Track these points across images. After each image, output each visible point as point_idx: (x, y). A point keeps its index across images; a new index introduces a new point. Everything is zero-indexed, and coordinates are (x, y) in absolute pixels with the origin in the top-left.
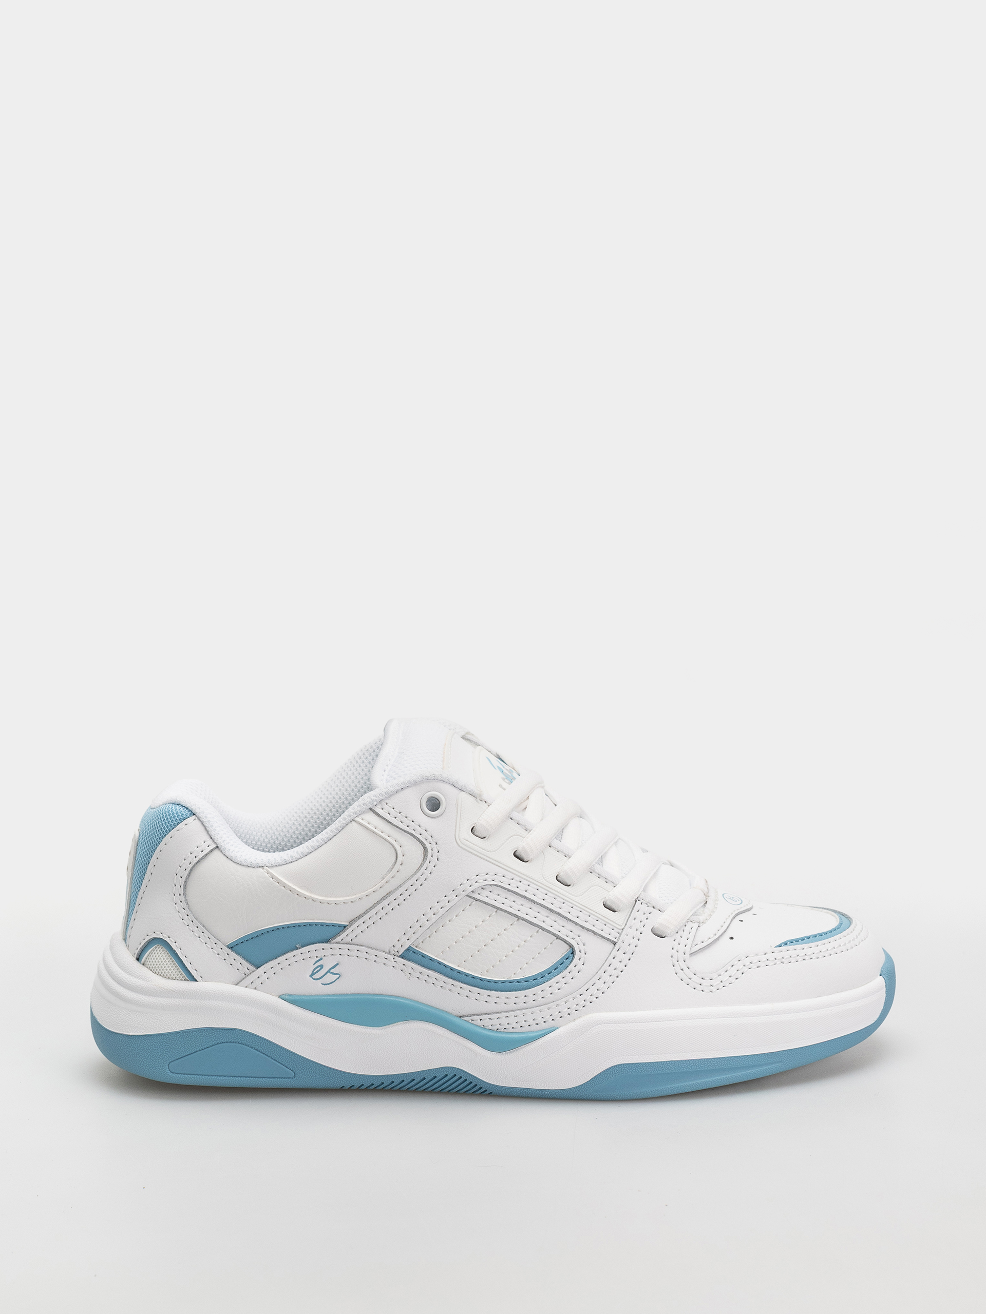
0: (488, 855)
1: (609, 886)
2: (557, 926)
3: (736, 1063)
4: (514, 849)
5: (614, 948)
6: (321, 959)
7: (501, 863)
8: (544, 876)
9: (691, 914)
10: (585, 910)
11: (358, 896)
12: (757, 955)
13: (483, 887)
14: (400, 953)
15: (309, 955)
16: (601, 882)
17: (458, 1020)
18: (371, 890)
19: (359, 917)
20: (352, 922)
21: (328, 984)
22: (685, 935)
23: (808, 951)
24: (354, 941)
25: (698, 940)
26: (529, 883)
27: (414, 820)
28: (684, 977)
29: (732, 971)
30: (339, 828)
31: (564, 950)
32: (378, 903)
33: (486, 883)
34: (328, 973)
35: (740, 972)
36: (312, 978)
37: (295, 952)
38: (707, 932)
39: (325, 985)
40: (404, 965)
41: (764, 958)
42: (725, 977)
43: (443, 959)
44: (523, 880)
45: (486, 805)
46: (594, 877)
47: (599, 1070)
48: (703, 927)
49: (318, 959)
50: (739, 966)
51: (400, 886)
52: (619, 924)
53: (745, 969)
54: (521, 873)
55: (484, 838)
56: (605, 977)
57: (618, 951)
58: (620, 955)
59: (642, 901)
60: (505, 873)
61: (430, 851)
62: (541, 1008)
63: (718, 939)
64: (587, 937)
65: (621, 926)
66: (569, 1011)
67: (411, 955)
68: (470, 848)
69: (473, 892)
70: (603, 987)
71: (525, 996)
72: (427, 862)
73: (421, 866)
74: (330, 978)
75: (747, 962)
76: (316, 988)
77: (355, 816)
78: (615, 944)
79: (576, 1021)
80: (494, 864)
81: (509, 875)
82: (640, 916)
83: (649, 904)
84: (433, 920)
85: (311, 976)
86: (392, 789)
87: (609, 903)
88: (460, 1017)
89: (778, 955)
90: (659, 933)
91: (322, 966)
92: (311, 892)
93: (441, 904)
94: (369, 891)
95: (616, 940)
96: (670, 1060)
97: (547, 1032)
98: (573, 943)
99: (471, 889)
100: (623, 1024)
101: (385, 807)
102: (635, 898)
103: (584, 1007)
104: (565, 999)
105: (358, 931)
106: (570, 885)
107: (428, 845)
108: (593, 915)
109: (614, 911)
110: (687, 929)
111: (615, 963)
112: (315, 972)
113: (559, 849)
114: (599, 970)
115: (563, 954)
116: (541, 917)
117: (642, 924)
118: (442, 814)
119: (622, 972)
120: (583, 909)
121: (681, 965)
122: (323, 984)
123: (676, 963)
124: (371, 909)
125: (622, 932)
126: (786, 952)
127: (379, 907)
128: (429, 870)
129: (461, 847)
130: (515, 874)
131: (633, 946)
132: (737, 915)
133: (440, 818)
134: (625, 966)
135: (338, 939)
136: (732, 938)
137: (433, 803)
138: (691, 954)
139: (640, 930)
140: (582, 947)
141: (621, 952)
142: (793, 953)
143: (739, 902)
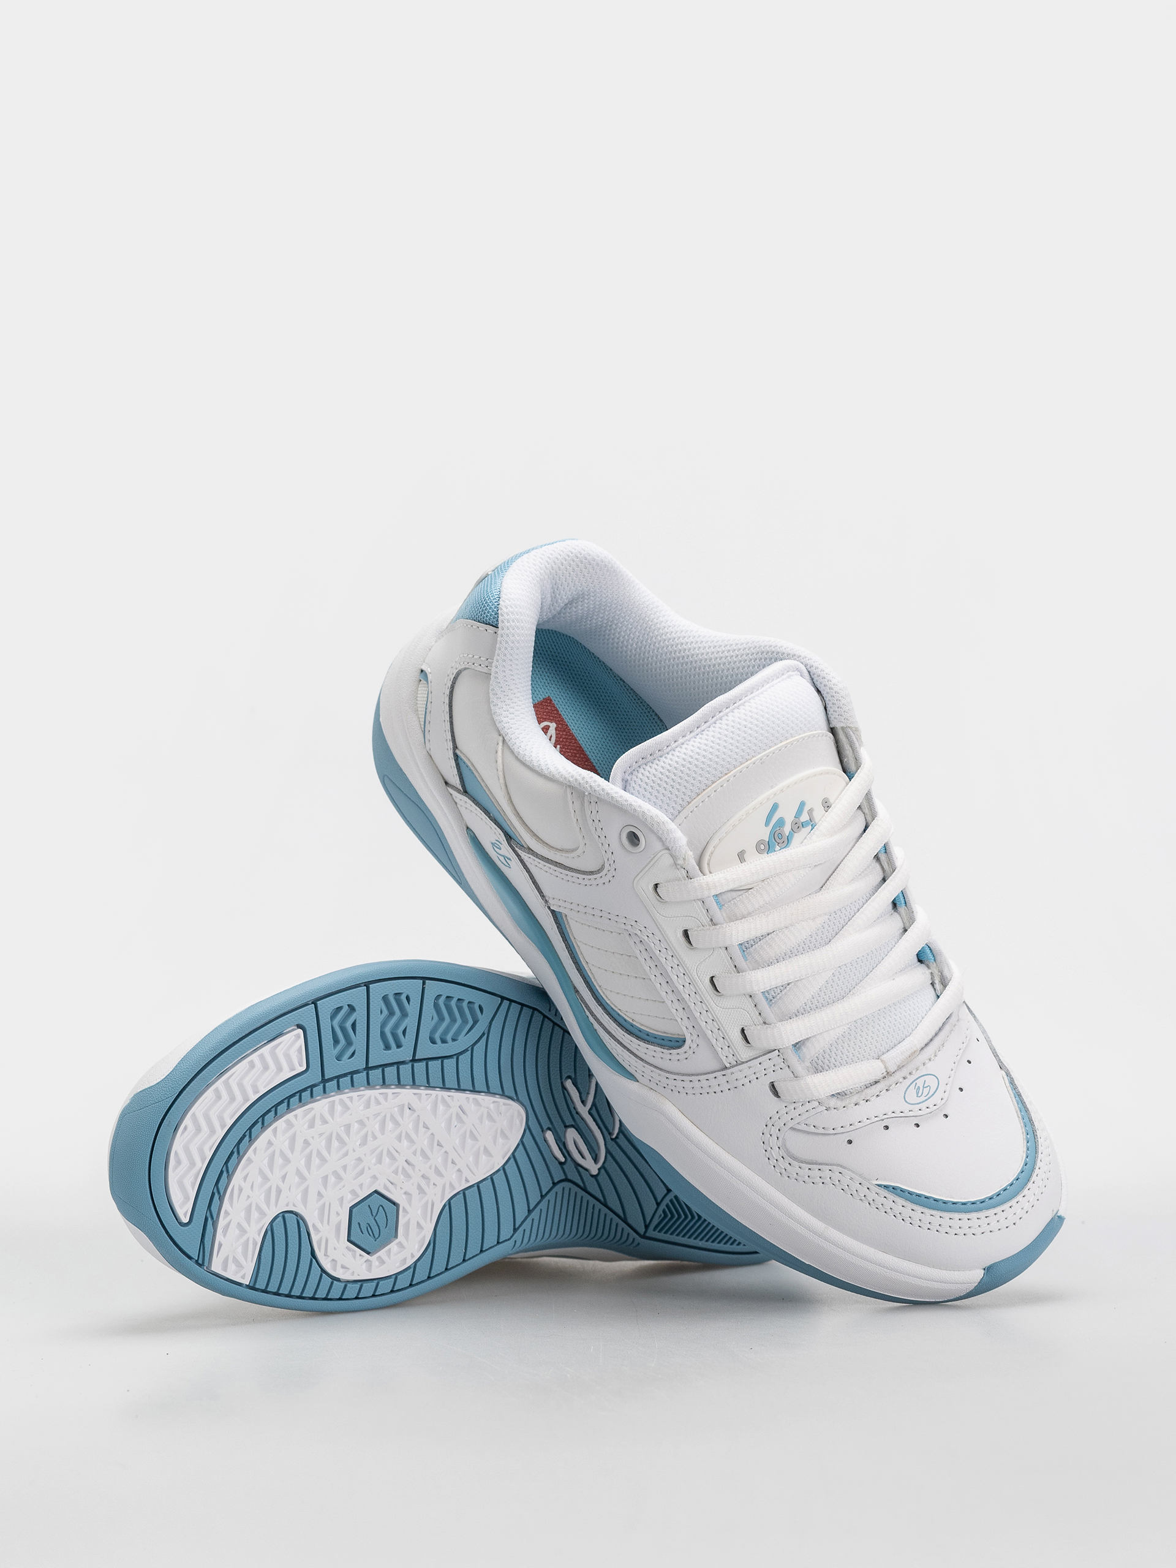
0: (655, 915)
1: (759, 1018)
2: (681, 1013)
4: (686, 926)
5: (720, 1070)
6: (501, 844)
8: (699, 969)
9: (829, 1094)
10: (716, 1022)
12: (852, 1178)
13: (636, 934)
14: (551, 908)
15: (494, 830)
16: (754, 1012)
19: (534, 853)
20: (528, 849)
21: (501, 862)
23: (907, 1212)
24: (525, 862)
25: (812, 1122)
26: (679, 964)
27: (607, 837)
28: (767, 1142)
29: (816, 1173)
31: (675, 1034)
32: (550, 861)
33: (639, 933)
34: (503, 857)
35: (822, 1180)
36: (492, 846)
37: (487, 817)
38: (828, 1121)
39: (499, 859)
41: (856, 1186)
42: (805, 1173)
44: (675, 958)
45: (685, 875)
46: (750, 1002)
48: (830, 1112)
49: (499, 840)
50: (826, 1175)
51: (569, 868)
52: (742, 1056)
53: (829, 1181)
54: (676, 950)
55: (663, 900)
57: (723, 1075)
58: (722, 1080)
59: (781, 1054)
60: (662, 939)
61: (606, 869)
62: (631, 1054)
63: (834, 1134)
64: (703, 1043)
66: (651, 1079)
67: (558, 917)
68: (642, 897)
69: (625, 929)
72: (599, 875)
73: (593, 873)
74: (504, 861)
75: (836, 1177)
76: (493, 854)
77: (569, 785)
78: (725, 1068)
79: (651, 1091)
81: (665, 944)
82: (768, 1064)
83: (785, 1062)
85: (492, 843)
87: (746, 1032)
88: (577, 992)
89: (871, 1196)
90: (776, 1090)
91: (500, 848)
93: (594, 912)
95: (728, 1065)
97: (627, 1075)
98: (687, 1036)
99: (623, 925)
101: (593, 804)
102: (777, 1048)
106: (719, 993)
107: (607, 865)
108: (723, 1030)
109: (748, 1042)
110: (808, 1106)
111: (714, 1082)
112: (495, 845)
113: (733, 958)
114: (695, 1075)
115: (675, 1036)
117: (765, 1072)
118: (635, 853)
119: (714, 1093)
121: (772, 1130)
122: (498, 857)
123: (770, 1125)
124: (543, 858)
125: (739, 1064)
126: (881, 1197)
128: (597, 882)
129: (635, 890)
130: (670, 947)
131: (740, 1083)
133: (630, 854)
134: (721, 1092)
136: (850, 1142)
137: (634, 838)
138: (792, 1129)
139: (758, 1075)
140: (694, 1046)
141: (725, 1079)
142: (889, 1204)
143: (923, 1098)
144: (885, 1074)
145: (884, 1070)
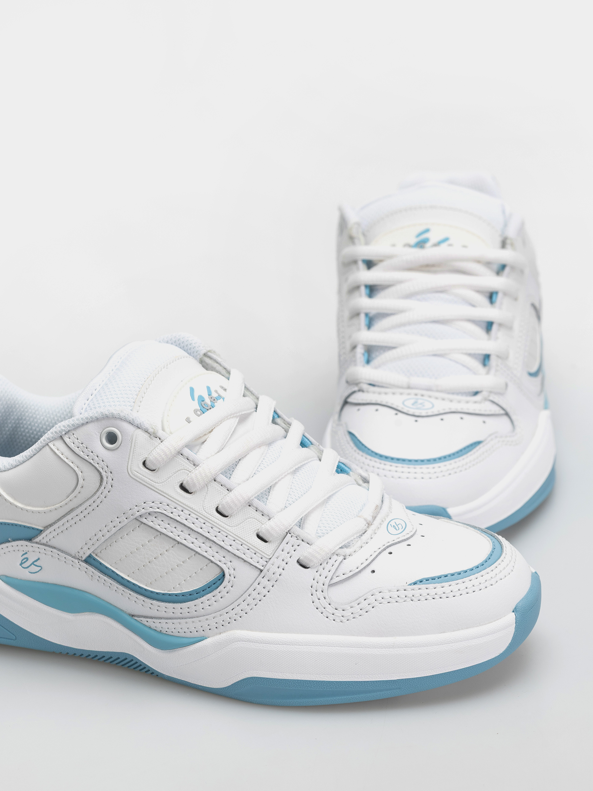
0: (155, 486)
1: (265, 519)
2: (210, 552)
3: (356, 687)
4: (180, 482)
5: (259, 575)
6: (26, 553)
7: (166, 494)
8: (204, 508)
9: (338, 547)
10: (238, 540)
11: (49, 508)
12: (390, 591)
13: (150, 513)
14: (83, 559)
15: (17, 548)
16: (258, 515)
17: (129, 618)
18: (58, 505)
19: (51, 525)
20: (47, 527)
21: (34, 573)
22: (328, 567)
23: (439, 590)
24: (49, 543)
25: (340, 572)
26: (190, 513)
27: (93, 451)
28: (319, 606)
29: (364, 604)
30: (37, 450)
31: (216, 573)
32: (64, 516)
33: (151, 510)
34: (33, 565)
35: (371, 606)
36: (22, 566)
37: (7, 544)
38: (350, 565)
39: (31, 573)
40: (87, 568)
41: (396, 594)
42: (357, 609)
43: (116, 569)
44: (185, 510)
45: (159, 441)
46: (251, 510)
47: (237, 679)
48: (349, 559)
49: (24, 553)
50: (371, 599)
51: (81, 505)
52: (268, 554)
53: (376, 604)
54: (183, 504)
55: (154, 470)
56: (249, 600)
57: (263, 578)
58: (264, 582)
59: (292, 534)
60: (169, 502)
61: (105, 478)
62: (193, 619)
63: (360, 572)
64: (237, 563)
65: (269, 556)
66: (216, 625)
67: (90, 561)
68: (139, 479)
69: (140, 516)
70: (248, 609)
71: (181, 608)
72: (102, 488)
73: (98, 490)
74: (34, 569)
75: (379, 596)
76: (24, 574)
77: (49, 441)
78: (261, 571)
79: (222, 634)
80: (161, 494)
81: (173, 505)
82: (288, 548)
83: (298, 538)
84: (107, 536)
85: (21, 564)
86: (77, 422)
87: (261, 534)
88: (133, 616)
89: (410, 593)
90: (304, 564)
91: (27, 559)
92: (15, 499)
93: (114, 524)
94: (57, 505)
95: (262, 568)
96: (297, 679)
97: (199, 640)
98: (224, 567)
99: (138, 514)
100: (258, 644)
101: (72, 437)
102: (287, 531)
103: (229, 623)
104: (213, 615)
105: (51, 536)
106: (227, 516)
107: (104, 474)
108: (245, 544)
109: (266, 541)
110: (331, 562)
111: (259, 588)
112: (23, 562)
113: (223, 484)
114: (244, 594)
115: (216, 575)
116: (198, 545)
117: (289, 555)
118: (118, 448)
119: (264, 596)
120: (236, 539)
121: (318, 595)
122: (30, 572)
123: (314, 592)
124: (59, 520)
125: (269, 561)
126: (417, 591)
127: (65, 520)
128: (104, 494)
129: (132, 478)
130: (178, 504)
131: (277, 575)
132: (388, 547)
133: (115, 451)
134: (269, 592)
135: (37, 540)
136: (373, 572)
137: (112, 438)
138: (330, 585)
139: (286, 561)
140: (232, 571)
141: (266, 579)
142: (424, 592)
143: (401, 530)
144: (367, 525)
145: (365, 523)
